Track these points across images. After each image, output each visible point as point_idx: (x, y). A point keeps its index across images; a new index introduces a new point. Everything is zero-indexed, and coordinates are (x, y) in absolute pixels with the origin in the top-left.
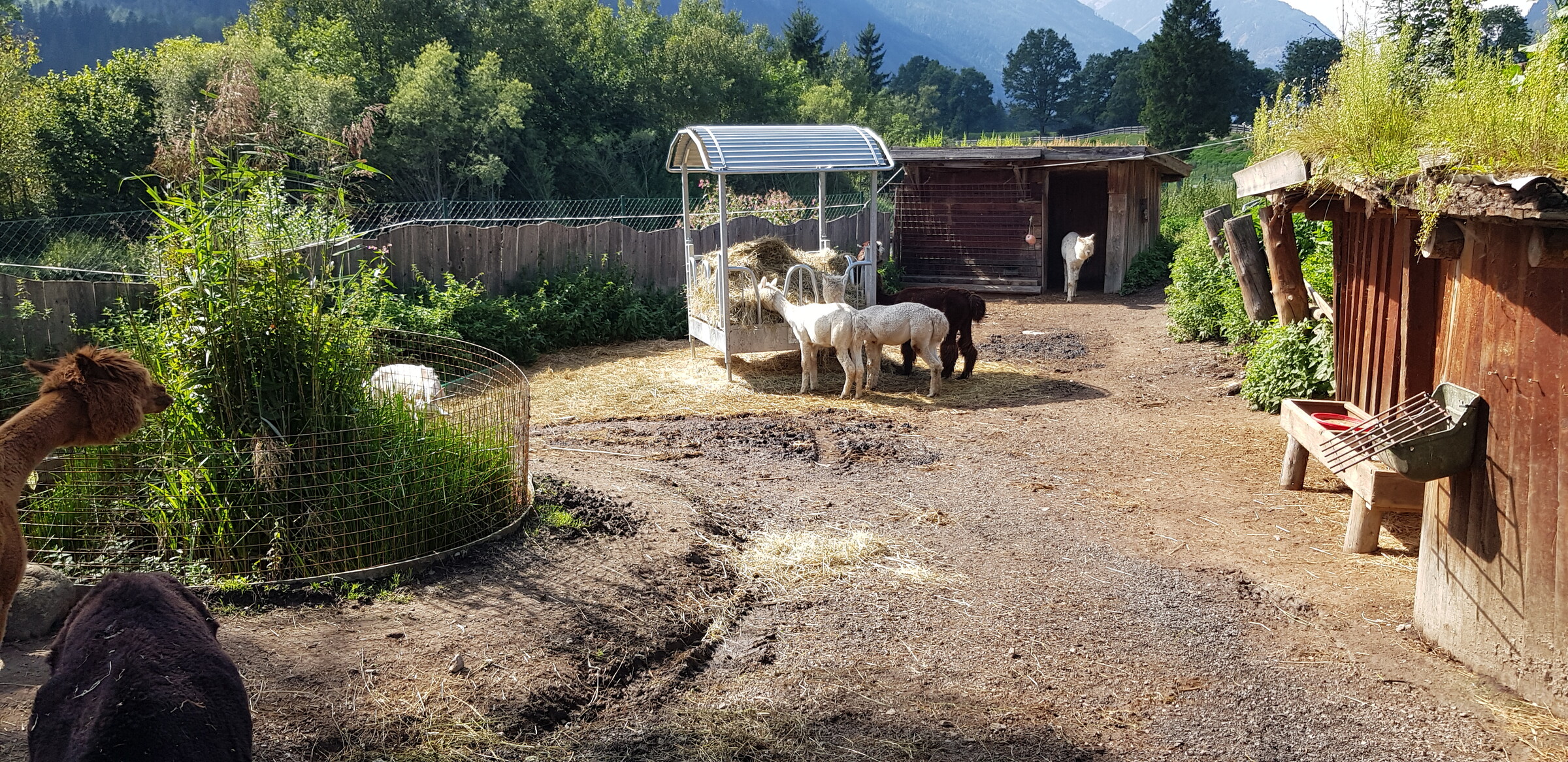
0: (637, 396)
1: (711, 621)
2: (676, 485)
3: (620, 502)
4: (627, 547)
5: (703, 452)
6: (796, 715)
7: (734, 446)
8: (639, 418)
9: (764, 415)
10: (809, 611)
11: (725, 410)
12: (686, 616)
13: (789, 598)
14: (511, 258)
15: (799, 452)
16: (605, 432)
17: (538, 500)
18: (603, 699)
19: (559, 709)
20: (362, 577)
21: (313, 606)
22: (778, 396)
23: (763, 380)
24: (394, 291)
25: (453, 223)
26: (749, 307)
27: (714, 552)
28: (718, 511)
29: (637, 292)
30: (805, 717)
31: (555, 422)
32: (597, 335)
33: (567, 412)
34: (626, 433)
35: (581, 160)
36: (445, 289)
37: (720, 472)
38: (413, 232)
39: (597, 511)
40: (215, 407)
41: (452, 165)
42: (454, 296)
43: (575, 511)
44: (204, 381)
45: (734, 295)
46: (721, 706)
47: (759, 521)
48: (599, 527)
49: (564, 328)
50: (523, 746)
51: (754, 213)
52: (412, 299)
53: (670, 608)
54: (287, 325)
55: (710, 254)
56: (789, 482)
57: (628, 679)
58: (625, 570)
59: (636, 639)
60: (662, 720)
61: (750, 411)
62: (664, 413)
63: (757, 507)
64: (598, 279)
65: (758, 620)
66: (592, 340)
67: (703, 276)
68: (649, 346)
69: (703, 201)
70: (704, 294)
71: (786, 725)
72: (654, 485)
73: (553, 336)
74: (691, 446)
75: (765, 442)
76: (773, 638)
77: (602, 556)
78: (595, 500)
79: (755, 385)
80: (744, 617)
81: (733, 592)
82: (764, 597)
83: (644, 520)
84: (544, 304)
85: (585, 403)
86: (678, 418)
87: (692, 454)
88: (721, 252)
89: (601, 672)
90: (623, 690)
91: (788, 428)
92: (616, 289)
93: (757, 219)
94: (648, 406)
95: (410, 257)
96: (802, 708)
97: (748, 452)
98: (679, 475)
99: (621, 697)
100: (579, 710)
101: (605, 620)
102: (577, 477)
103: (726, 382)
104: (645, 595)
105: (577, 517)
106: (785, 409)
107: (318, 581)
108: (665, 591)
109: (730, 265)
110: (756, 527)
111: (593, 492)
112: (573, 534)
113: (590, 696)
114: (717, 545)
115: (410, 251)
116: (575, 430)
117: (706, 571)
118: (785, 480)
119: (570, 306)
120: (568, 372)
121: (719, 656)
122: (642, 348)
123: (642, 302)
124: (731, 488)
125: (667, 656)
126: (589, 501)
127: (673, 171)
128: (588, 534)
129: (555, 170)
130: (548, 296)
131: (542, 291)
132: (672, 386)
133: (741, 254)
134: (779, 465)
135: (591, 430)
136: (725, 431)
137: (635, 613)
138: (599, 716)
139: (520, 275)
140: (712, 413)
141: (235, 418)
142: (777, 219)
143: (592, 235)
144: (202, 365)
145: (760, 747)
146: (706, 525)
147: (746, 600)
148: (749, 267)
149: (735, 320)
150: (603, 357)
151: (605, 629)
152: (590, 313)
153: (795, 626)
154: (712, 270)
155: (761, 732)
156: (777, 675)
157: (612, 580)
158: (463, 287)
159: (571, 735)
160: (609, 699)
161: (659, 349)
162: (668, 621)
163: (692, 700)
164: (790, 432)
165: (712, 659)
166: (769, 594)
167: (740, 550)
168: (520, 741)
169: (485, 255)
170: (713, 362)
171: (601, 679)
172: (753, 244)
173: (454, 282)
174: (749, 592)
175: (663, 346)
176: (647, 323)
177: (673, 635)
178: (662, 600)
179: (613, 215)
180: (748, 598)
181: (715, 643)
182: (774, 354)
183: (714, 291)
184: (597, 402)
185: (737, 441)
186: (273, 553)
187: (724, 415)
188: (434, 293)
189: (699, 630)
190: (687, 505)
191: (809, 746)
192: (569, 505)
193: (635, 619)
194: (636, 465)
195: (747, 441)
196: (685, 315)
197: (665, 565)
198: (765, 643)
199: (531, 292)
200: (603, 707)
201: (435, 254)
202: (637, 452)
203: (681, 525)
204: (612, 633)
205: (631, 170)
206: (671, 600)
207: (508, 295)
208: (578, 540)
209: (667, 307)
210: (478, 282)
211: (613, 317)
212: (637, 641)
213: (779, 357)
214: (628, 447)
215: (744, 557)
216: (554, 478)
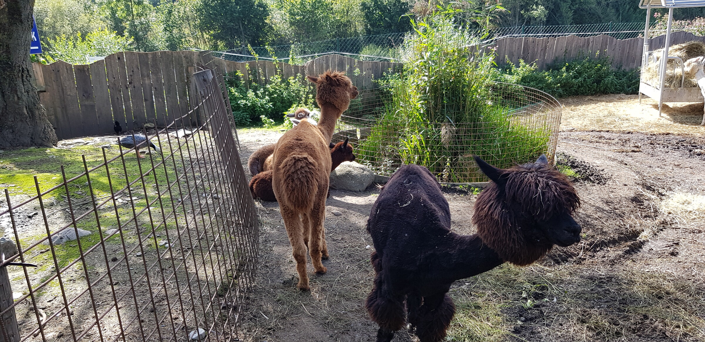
0: (608, 120)
1: (643, 231)
2: (626, 164)
3: (598, 168)
4: (600, 189)
5: (642, 150)
6: (690, 283)
7: (659, 149)
8: (608, 131)
9: (679, 135)
10: (699, 234)
11: (656, 130)
12: (630, 226)
13: (687, 226)
14: (551, 53)
15: (699, 155)
16: (589, 136)
17: (558, 163)
18: (585, 256)
19: (563, 256)
20: (480, 186)
21: (459, 195)
22: (687, 126)
23: (679, 117)
24: (497, 67)
25: (526, 36)
26: (677, 78)
27: (647, 199)
28: (649, 179)
29: (612, 70)
30: (695, 284)
31: (564, 130)
32: (589, 90)
33: (571, 126)
34: (600, 138)
35: (588, 7)
36: (519, 67)
37: (651, 161)
38: (508, 41)
39: (586, 171)
40: (427, 111)
41: (522, 12)
42: (523, 70)
43: (576, 170)
44: (425, 100)
45: (669, 72)
46: (646, 271)
47: (672, 187)
48: (587, 179)
49: (573, 87)
50: (546, 268)
51: (684, 30)
52: (504, 71)
53: (621, 221)
54: (459, 78)
55: (657, 50)
56: (691, 170)
57: (598, 249)
58: (600, 200)
59: (603, 232)
60: (614, 271)
61: (670, 132)
62: (622, 130)
63: (672, 180)
64: (593, 63)
65: (669, 234)
66: (586, 93)
67: (652, 61)
68: (616, 97)
69: (655, 24)
70: (651, 71)
71: (683, 286)
72: (615, 163)
73: (566, 90)
74: (635, 146)
75: (678, 148)
76: (677, 244)
77: (588, 192)
78: (585, 166)
79: (674, 119)
80: (661, 232)
81: (655, 219)
82: (673, 224)
83: (610, 178)
84: (565, 74)
85: (580, 122)
86: (629, 133)
87: (637, 150)
88: (665, 49)
89: (585, 244)
90: (595, 254)
91: (692, 142)
92: (602, 68)
93: (686, 33)
94: (613, 126)
95: (505, 52)
96: (693, 280)
97: (667, 152)
98: (628, 160)
99: (594, 256)
100: (573, 258)
101: (588, 221)
102: (576, 155)
103: (658, 117)
104: (609, 213)
105: (576, 173)
106: (691, 133)
107: (462, 185)
108: (619, 213)
109: (669, 56)
110: (670, 189)
111: (584, 162)
112: (574, 180)
113: (578, 254)
114: (649, 195)
115: (505, 49)
116: (574, 134)
117: (642, 207)
118: (689, 168)
119: (577, 76)
120: (573, 107)
121: (646, 248)
122: (611, 98)
123: (614, 75)
124: (657, 169)
125: (618, 243)
126: (583, 166)
127: (643, 8)
128: (582, 181)
129: (573, 12)
130: (567, 71)
131: (564, 68)
132: (627, 117)
133: (676, 50)
134: (686, 160)
135: (582, 135)
136: (655, 141)
137: (603, 220)
138: (583, 263)
139: (554, 61)
140: (648, 132)
141: (434, 116)
142: (697, 33)
143: (593, 41)
144: (425, 93)
145: (668, 293)
146: (643, 185)
147: (663, 224)
148: (680, 57)
149: (668, 85)
150: (590, 101)
151: (588, 225)
152: (587, 80)
153: (690, 241)
154: (658, 59)
155: (668, 286)
156: (680, 262)
157: (592, 203)
158: (527, 66)
159: (569, 268)
160: (588, 256)
161: (621, 99)
162: (620, 227)
163: (631, 265)
164: (694, 145)
165: (642, 248)
166: (676, 223)
167: (661, 199)
168: (545, 266)
169: (539, 51)
170: (651, 106)
171: (584, 247)
172: (684, 45)
173: (524, 64)
174: (665, 220)
175: (623, 97)
176: (616, 85)
177: (622, 234)
178: (617, 217)
179: (605, 31)
180: (664, 223)
181: (644, 241)
182: (688, 103)
183: (658, 69)
184: (587, 122)
185: (662, 147)
186: (446, 171)
187: (655, 133)
188: (514, 69)
189: (635, 234)
190: (633, 174)
191: (696, 299)
192: (573, 167)
193: (603, 223)
194: (605, 153)
195: (668, 147)
196: (638, 82)
197: (620, 200)
198: (673, 246)
199: (558, 69)
200: (585, 259)
201: (516, 50)
202: (606, 147)
203: (629, 183)
204: (591, 228)
205: (613, 11)
206: (622, 217)
207: (548, 70)
208: (576, 183)
209: (628, 78)
210: (535, 64)
211: (598, 82)
212: (604, 233)
213: (690, 106)
214: (601, 144)
215: (663, 203)
216: (565, 154)
